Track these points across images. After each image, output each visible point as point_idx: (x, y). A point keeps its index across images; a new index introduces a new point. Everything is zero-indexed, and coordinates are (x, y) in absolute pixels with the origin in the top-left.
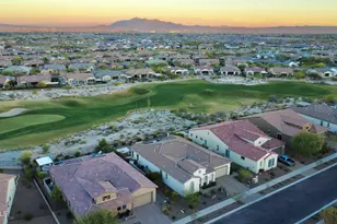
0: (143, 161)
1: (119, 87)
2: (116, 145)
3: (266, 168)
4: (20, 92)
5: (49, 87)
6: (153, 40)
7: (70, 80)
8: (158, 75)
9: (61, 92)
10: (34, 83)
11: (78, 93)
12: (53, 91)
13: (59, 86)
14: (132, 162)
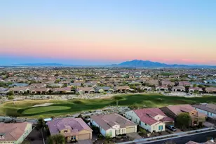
0: (95, 123)
1: (106, 95)
2: (86, 117)
3: (157, 130)
4: (53, 96)
5: (68, 94)
6: (143, 72)
7: (81, 90)
8: (132, 90)
9: (73, 97)
10: (61, 92)
11: (82, 97)
12: (70, 95)
13: (74, 93)
14: (89, 124)
